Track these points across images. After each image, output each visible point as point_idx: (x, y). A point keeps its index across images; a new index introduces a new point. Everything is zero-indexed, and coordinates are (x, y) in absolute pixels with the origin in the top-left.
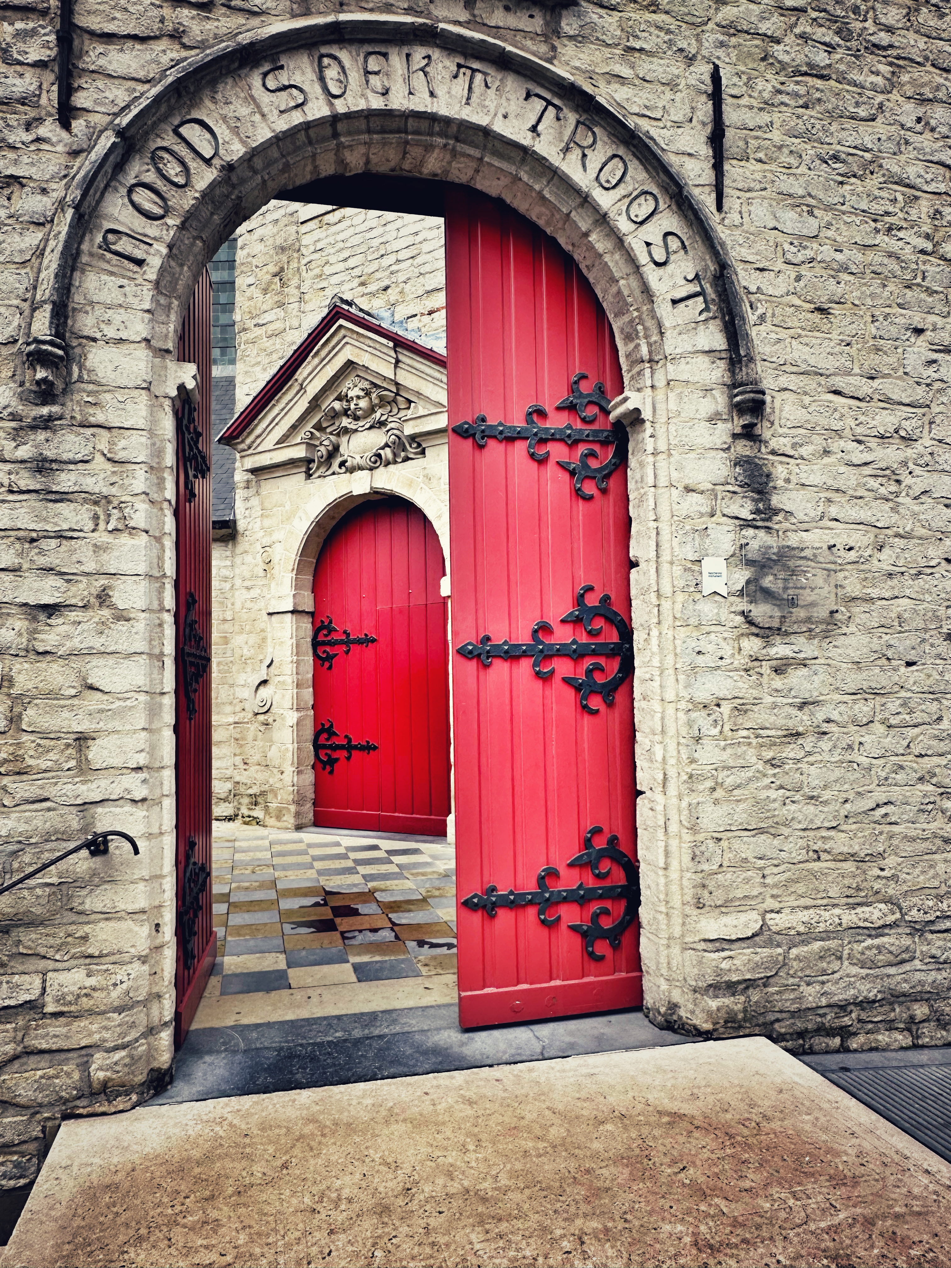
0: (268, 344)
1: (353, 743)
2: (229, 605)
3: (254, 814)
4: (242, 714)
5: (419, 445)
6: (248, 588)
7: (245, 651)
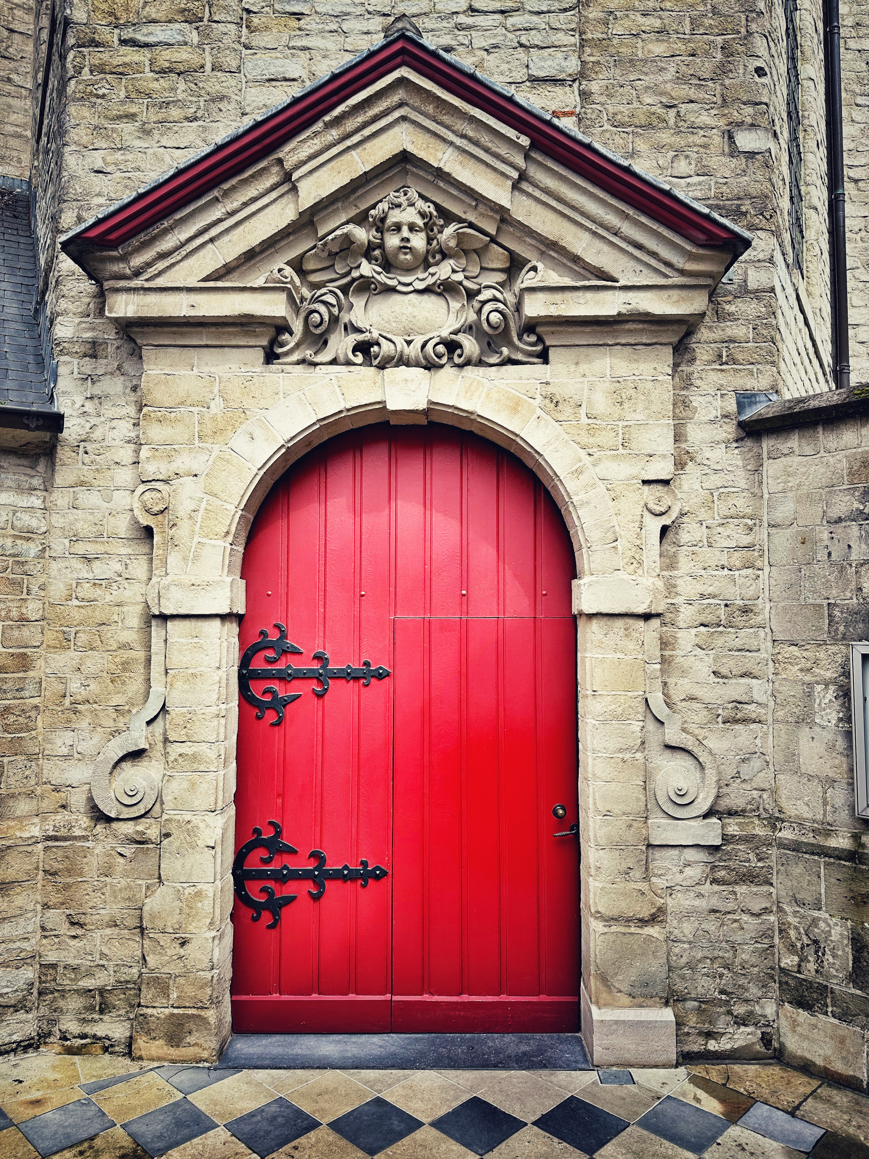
0: (155, 85)
1: (331, 866)
2: (35, 589)
3: (100, 1030)
4: (60, 818)
5: (540, 340)
6: (87, 559)
7: (74, 686)
